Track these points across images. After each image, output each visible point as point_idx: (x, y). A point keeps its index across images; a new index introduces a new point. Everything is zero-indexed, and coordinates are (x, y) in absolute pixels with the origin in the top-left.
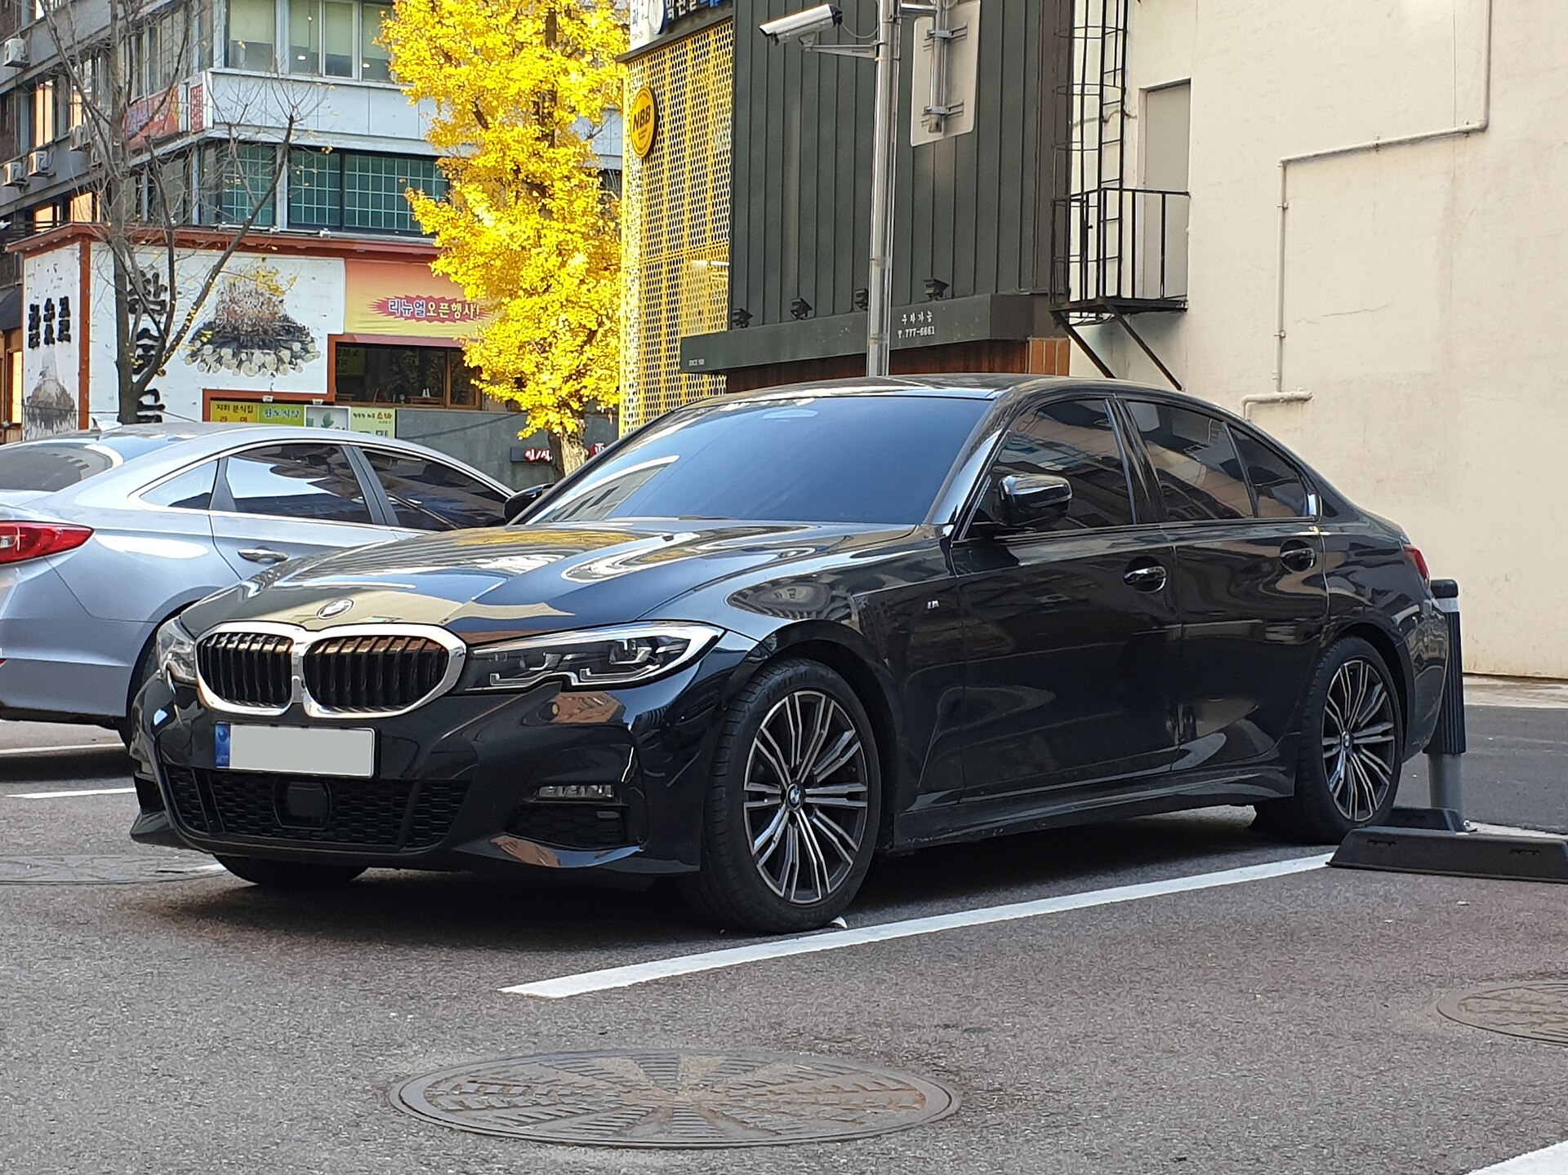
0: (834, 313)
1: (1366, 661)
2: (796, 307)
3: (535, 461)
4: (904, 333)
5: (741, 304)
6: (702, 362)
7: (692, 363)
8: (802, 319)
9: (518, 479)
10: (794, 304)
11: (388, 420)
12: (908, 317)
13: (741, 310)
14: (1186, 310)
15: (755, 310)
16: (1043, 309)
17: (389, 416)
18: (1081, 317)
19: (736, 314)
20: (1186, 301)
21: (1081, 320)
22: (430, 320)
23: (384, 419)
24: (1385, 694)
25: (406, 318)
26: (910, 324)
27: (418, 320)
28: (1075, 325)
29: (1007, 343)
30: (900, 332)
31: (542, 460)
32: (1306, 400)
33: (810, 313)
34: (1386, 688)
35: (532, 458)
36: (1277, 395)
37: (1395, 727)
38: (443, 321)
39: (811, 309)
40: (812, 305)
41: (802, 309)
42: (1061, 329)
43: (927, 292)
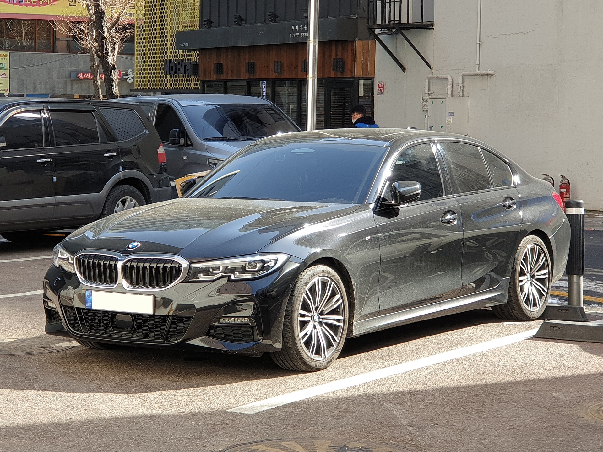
0: (255, 23)
1: (537, 245)
2: (236, 19)
3: (83, 79)
4: (293, 35)
5: (206, 17)
6: (187, 44)
7: (182, 45)
8: (240, 25)
9: (74, 88)
10: (236, 18)
11: (5, 58)
12: (295, 27)
13: (207, 19)
14: (433, 29)
15: (214, 19)
16: (362, 26)
17: (6, 56)
18: (381, 30)
19: (205, 21)
20: (433, 24)
21: (381, 32)
22: (27, 5)
23: (4, 58)
24: (545, 258)
25: (14, 4)
26: (296, 31)
27: (20, 5)
28: (380, 34)
29: (344, 42)
30: (291, 34)
31: (87, 78)
32: (492, 75)
33: (244, 22)
34: (545, 256)
35: (81, 77)
36: (477, 72)
37: (549, 273)
38: (33, 5)
39: (244, 20)
40: (244, 18)
41: (240, 20)
42: (372, 36)
43: (304, 15)
